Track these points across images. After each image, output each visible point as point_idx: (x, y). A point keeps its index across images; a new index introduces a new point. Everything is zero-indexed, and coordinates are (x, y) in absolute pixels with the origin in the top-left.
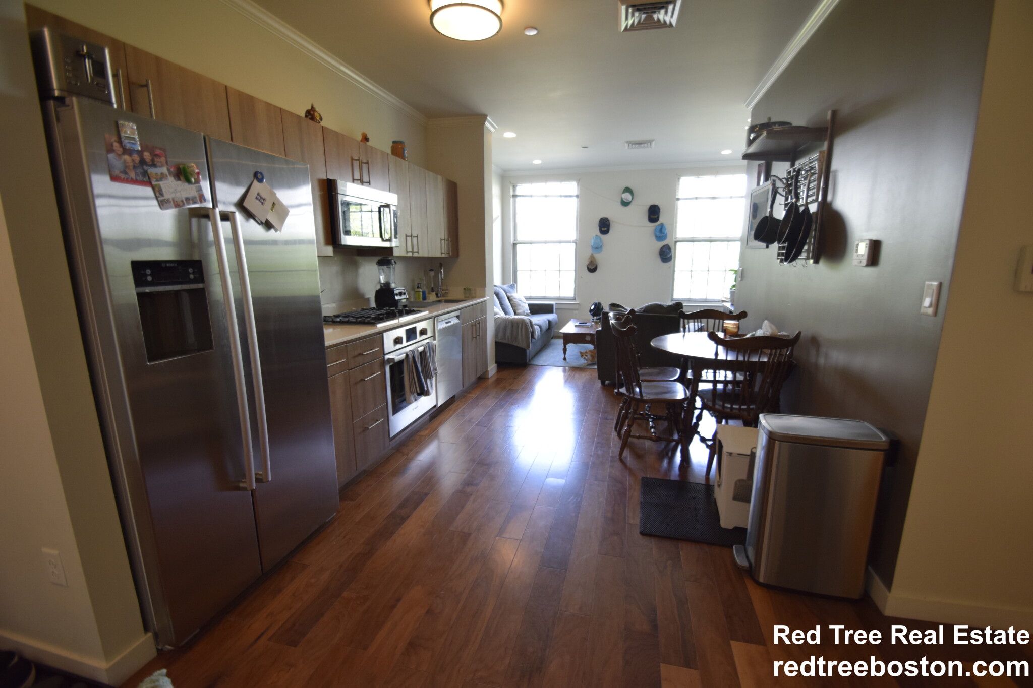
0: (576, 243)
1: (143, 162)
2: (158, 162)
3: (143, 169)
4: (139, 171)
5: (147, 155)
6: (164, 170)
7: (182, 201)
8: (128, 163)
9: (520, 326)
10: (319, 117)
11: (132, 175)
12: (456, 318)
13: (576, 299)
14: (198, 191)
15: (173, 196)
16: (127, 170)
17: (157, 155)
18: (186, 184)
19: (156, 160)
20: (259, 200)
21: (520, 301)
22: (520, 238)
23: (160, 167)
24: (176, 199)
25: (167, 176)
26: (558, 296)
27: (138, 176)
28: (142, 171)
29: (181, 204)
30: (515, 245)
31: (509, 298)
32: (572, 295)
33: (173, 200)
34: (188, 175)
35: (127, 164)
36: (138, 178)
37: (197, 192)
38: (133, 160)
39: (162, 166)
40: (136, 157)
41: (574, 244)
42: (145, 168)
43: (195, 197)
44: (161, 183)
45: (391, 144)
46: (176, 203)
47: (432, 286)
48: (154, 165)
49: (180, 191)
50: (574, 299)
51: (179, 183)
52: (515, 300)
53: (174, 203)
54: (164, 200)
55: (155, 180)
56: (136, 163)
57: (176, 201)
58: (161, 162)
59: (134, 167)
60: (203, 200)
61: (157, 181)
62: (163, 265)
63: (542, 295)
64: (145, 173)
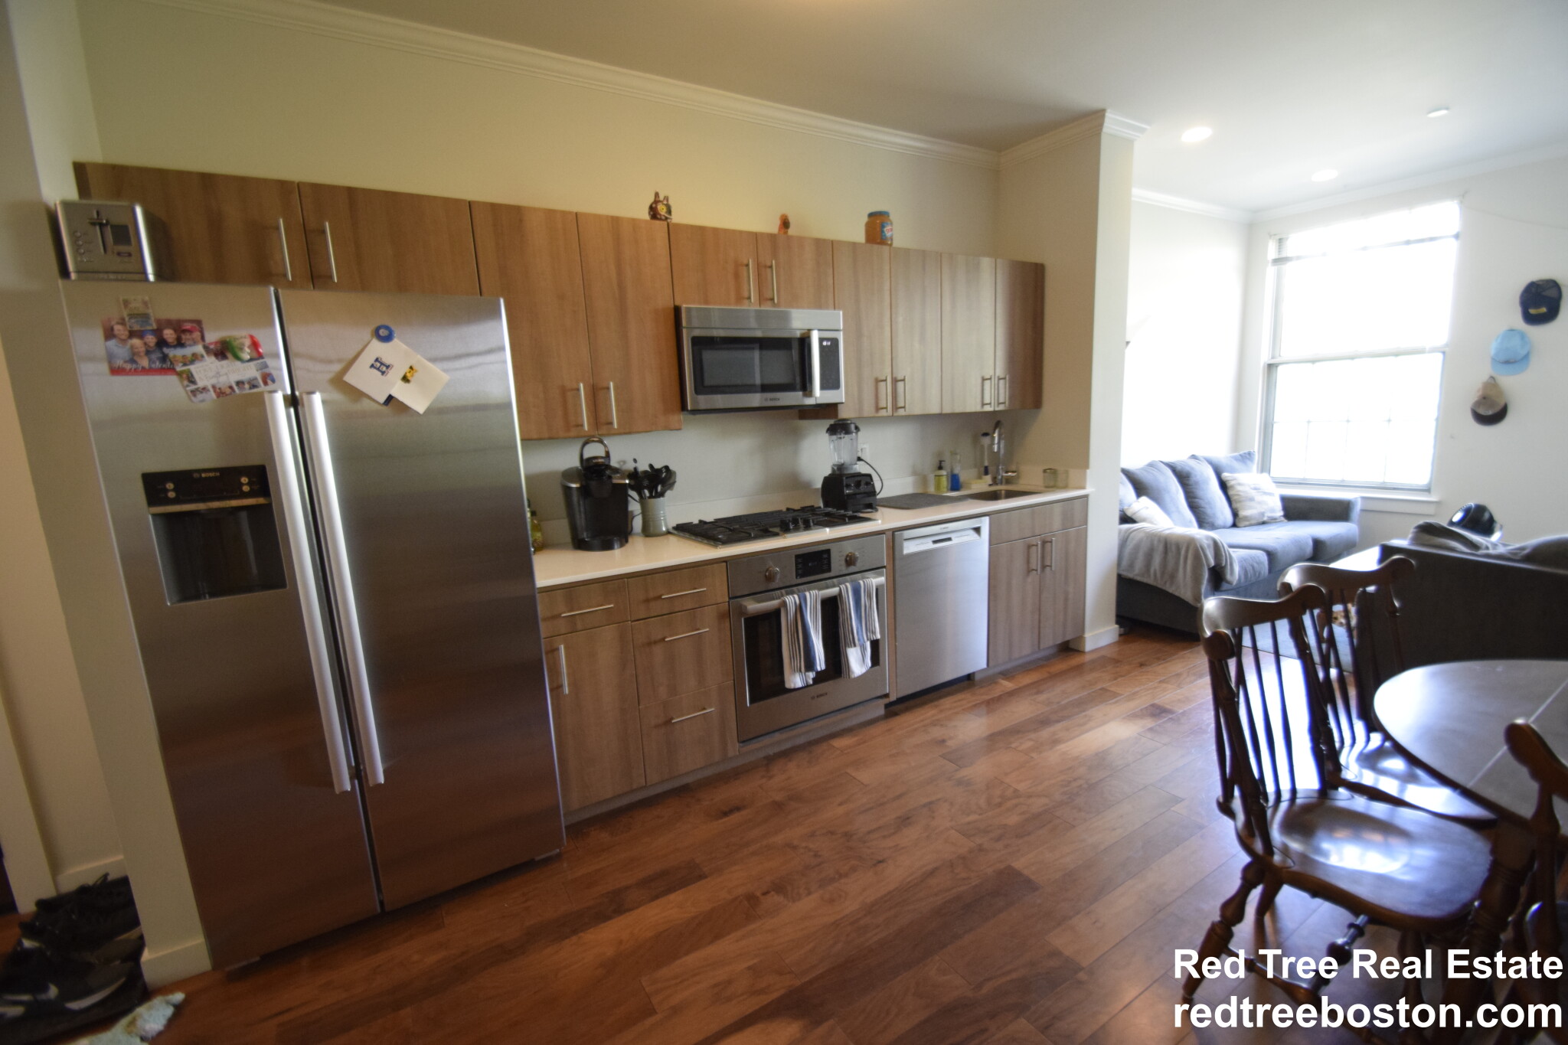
0: (1444, 353)
1: (162, 343)
2: (189, 339)
3: (163, 353)
4: (156, 356)
5: (169, 334)
6: (199, 349)
7: (231, 387)
8: (137, 348)
10: (665, 210)
11: (144, 362)
12: (972, 532)
13: (1432, 490)
14: (261, 369)
15: (214, 381)
16: (135, 358)
17: (185, 331)
18: (238, 363)
19: (183, 337)
20: (378, 369)
21: (1255, 489)
22: (1286, 352)
23: (190, 346)
24: (218, 386)
25: (202, 356)
26: (1381, 481)
27: (154, 362)
28: (160, 355)
29: (228, 391)
30: (1271, 367)
31: (1224, 486)
32: (1422, 478)
33: (214, 387)
34: (237, 350)
35: (136, 350)
36: (153, 366)
37: (257, 370)
38: (145, 344)
39: (195, 343)
40: (151, 340)
41: (1441, 356)
42: (166, 350)
43: (256, 379)
44: (193, 368)
45: (865, 219)
46: (218, 390)
47: (986, 464)
48: (180, 344)
49: (226, 374)
50: (1427, 490)
51: (224, 363)
52: (1239, 488)
53: (215, 391)
54: (197, 389)
55: (181, 364)
56: (149, 346)
57: (220, 389)
58: (193, 339)
59: (148, 353)
60: (269, 382)
61: (185, 364)
62: (196, 475)
63: (1336, 476)
64: (164, 358)
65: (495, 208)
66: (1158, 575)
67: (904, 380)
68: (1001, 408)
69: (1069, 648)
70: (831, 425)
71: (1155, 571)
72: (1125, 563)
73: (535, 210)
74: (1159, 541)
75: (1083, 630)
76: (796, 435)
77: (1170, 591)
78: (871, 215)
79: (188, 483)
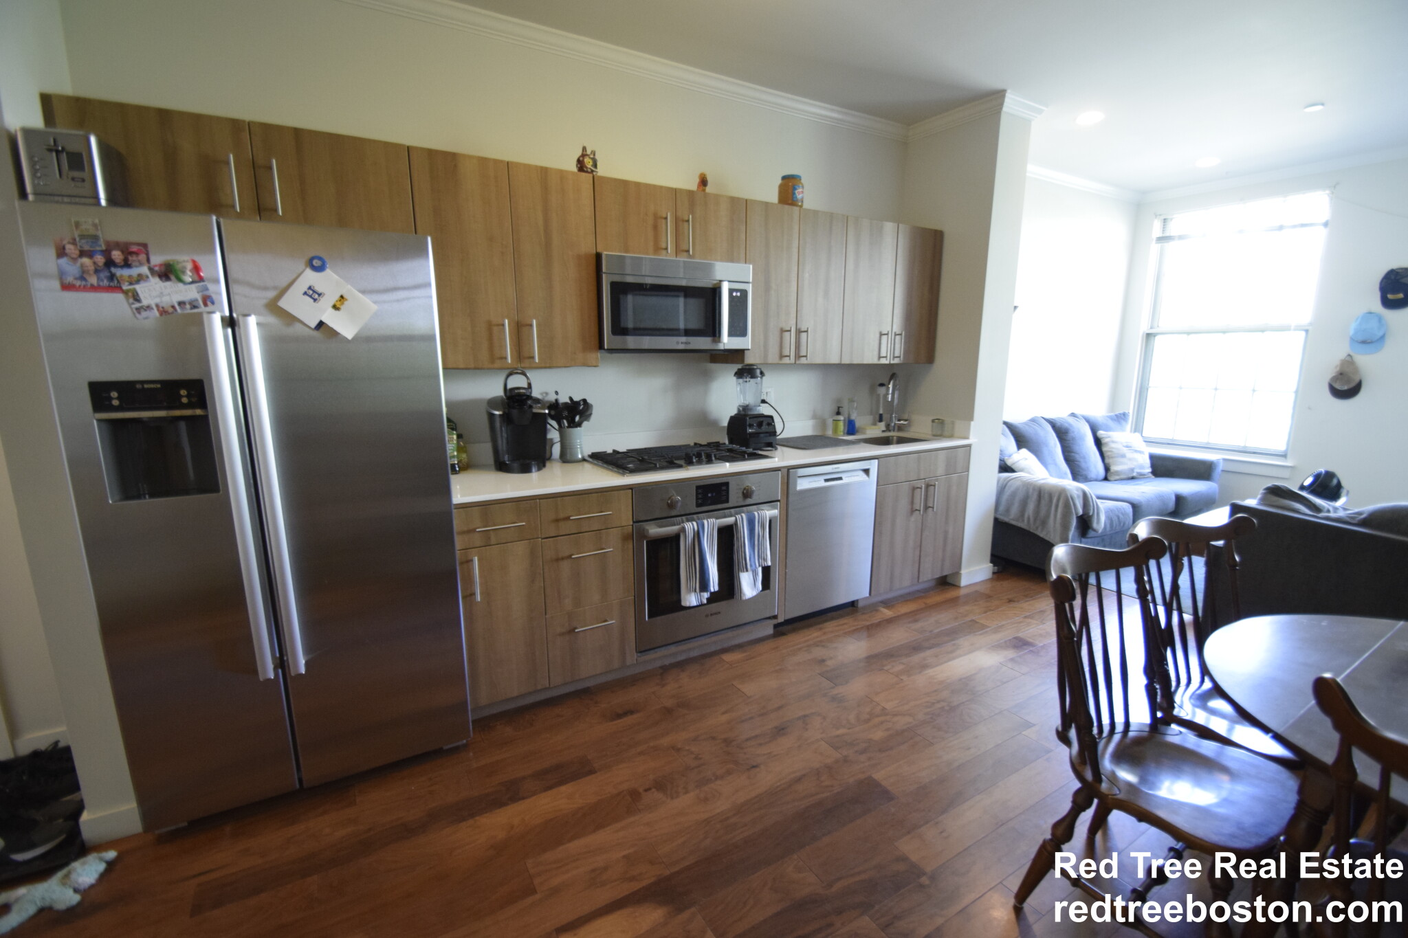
0: (1307, 331)
1: (110, 263)
2: (134, 261)
3: (110, 272)
4: (106, 274)
5: (117, 255)
6: (144, 270)
7: (173, 307)
8: (87, 267)
9: (1055, 501)
10: (591, 163)
11: (93, 280)
12: (862, 473)
13: (1288, 456)
14: (202, 291)
15: (158, 300)
16: (85, 276)
17: (132, 253)
18: (180, 285)
19: (130, 258)
20: (311, 296)
22: (1164, 324)
23: (136, 267)
24: (161, 305)
25: (147, 277)
26: (1243, 445)
27: (102, 281)
28: (108, 274)
29: (171, 310)
30: (1149, 336)
31: (1098, 443)
32: (1281, 446)
33: (157, 306)
34: (179, 273)
35: (86, 268)
36: (101, 284)
37: (198, 292)
38: (95, 263)
39: (141, 264)
40: (100, 259)
41: (1303, 333)
42: (113, 270)
43: (196, 300)
44: (137, 287)
45: (779, 181)
46: (161, 309)
47: (881, 412)
48: (127, 264)
49: (169, 294)
50: (1284, 456)
51: (168, 284)
52: (1113, 445)
53: (158, 310)
54: (142, 307)
55: (127, 283)
56: (99, 266)
57: (163, 308)
58: (139, 261)
59: (97, 271)
60: (209, 303)
61: (131, 284)
62: (139, 386)
63: (1201, 439)
64: (112, 277)
65: (431, 154)
66: (1032, 519)
67: (807, 331)
68: (896, 361)
69: (946, 582)
70: (739, 369)
71: (1029, 519)
72: (1002, 508)
73: (470, 157)
74: (1034, 489)
75: (960, 567)
76: (707, 377)
77: (1042, 535)
78: (784, 178)
79: (131, 392)
